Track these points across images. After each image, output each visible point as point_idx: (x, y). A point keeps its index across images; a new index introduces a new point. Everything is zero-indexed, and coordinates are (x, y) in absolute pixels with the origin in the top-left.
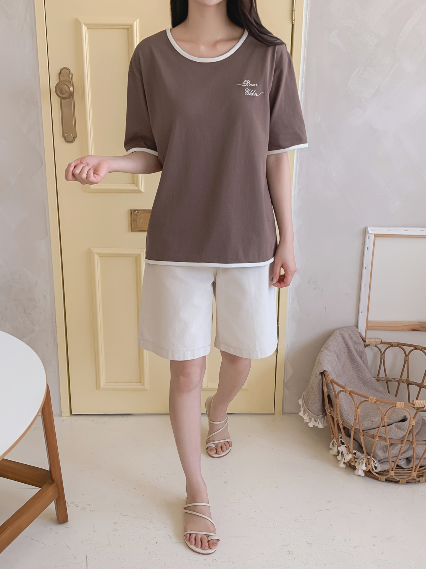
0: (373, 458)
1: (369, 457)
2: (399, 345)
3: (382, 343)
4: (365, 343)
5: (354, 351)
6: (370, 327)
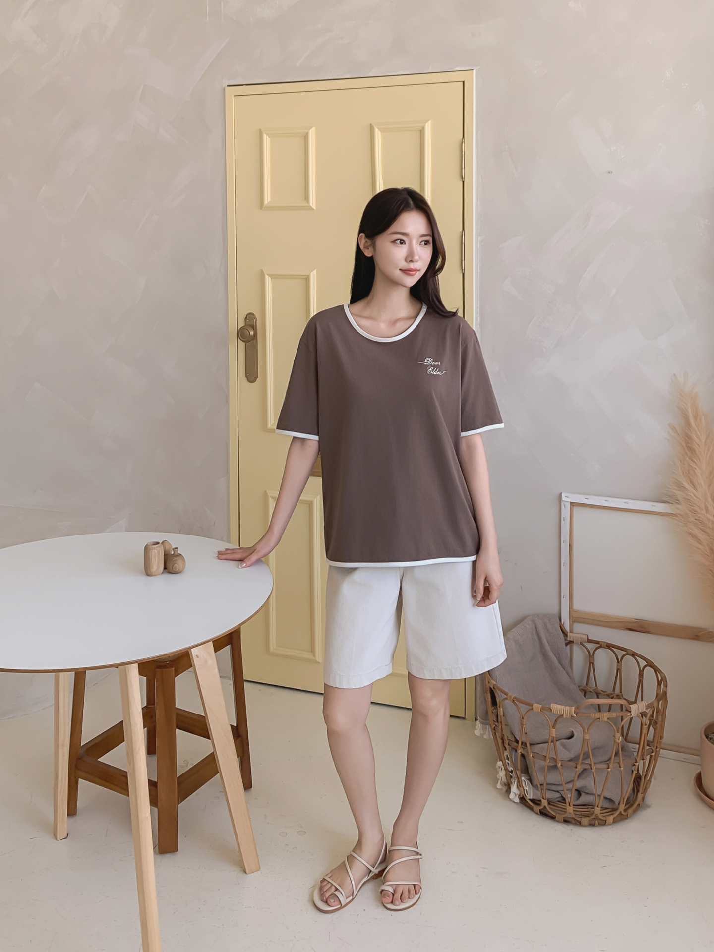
0: (523, 779)
2: (609, 646)
3: (589, 641)
4: (566, 637)
5: (547, 644)
6: (577, 618)
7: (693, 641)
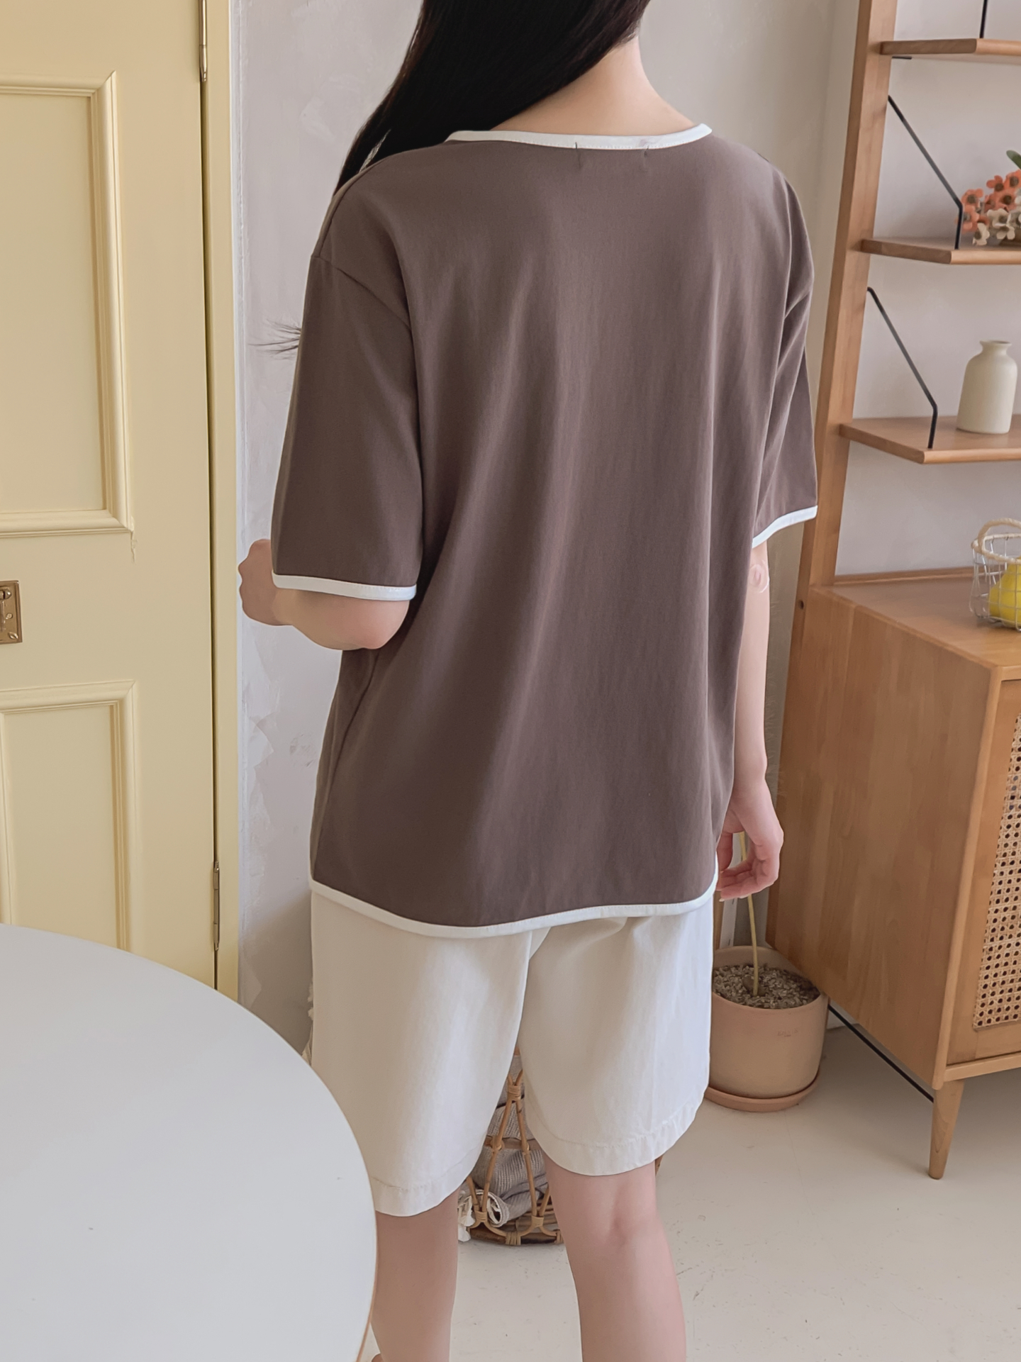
0: (489, 1194)
1: (479, 1192)
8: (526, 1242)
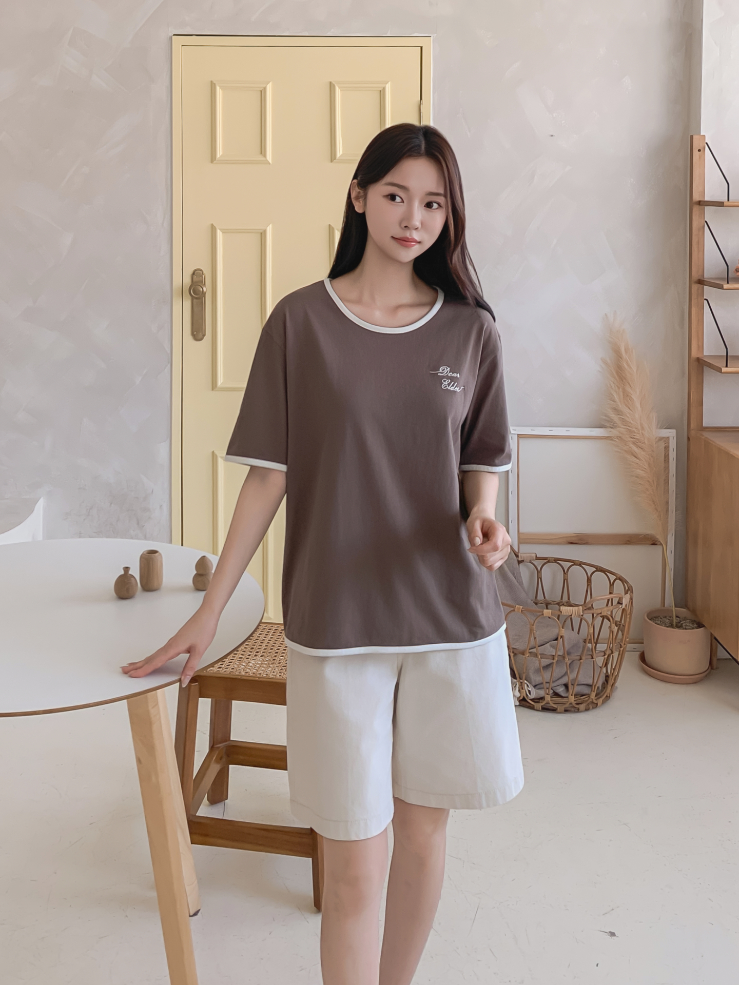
0: (525, 681)
1: (521, 681)
2: (556, 561)
3: (537, 559)
4: (518, 558)
6: (523, 540)
7: (625, 546)
8: (545, 709)
